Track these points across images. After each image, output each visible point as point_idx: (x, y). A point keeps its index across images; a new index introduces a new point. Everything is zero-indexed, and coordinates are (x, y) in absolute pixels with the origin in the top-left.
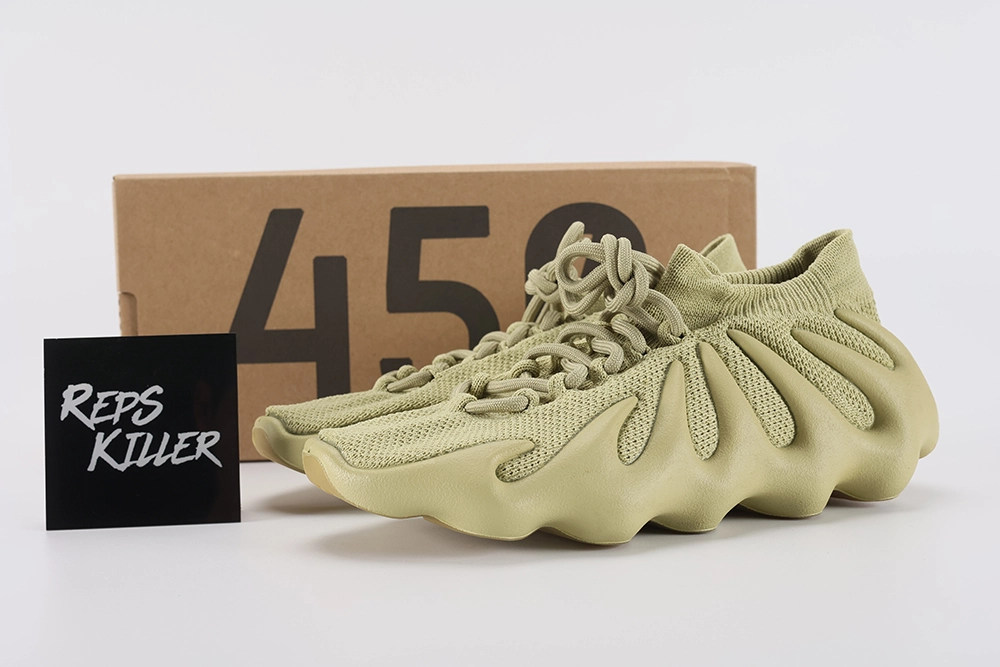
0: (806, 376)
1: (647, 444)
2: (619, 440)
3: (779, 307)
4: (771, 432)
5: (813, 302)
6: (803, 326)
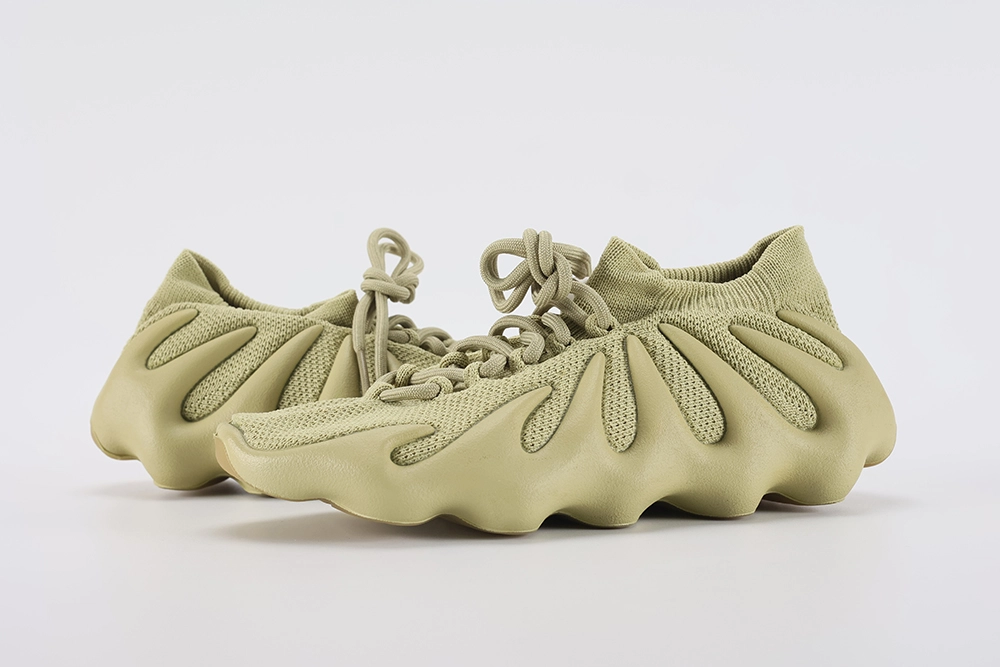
0: (740, 372)
1: (554, 432)
2: (524, 428)
3: (717, 304)
4: (697, 427)
5: (755, 300)
6: (742, 322)
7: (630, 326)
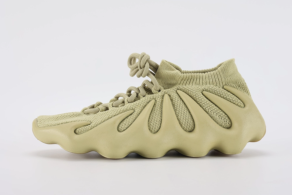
0: (202, 107)
2: (120, 124)
4: (183, 126)
6: (207, 91)
7: (166, 90)
